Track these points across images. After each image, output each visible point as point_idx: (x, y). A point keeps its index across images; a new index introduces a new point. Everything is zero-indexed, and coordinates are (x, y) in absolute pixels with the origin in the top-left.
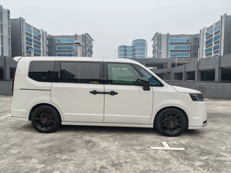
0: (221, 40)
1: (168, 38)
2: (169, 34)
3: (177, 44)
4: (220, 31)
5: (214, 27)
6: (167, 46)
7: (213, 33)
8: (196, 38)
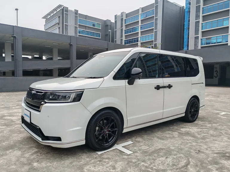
0: (156, 28)
1: (76, 17)
2: (77, 11)
3: (87, 28)
4: (153, 17)
5: (140, 12)
6: (76, 27)
7: (140, 20)
8: (108, 25)
